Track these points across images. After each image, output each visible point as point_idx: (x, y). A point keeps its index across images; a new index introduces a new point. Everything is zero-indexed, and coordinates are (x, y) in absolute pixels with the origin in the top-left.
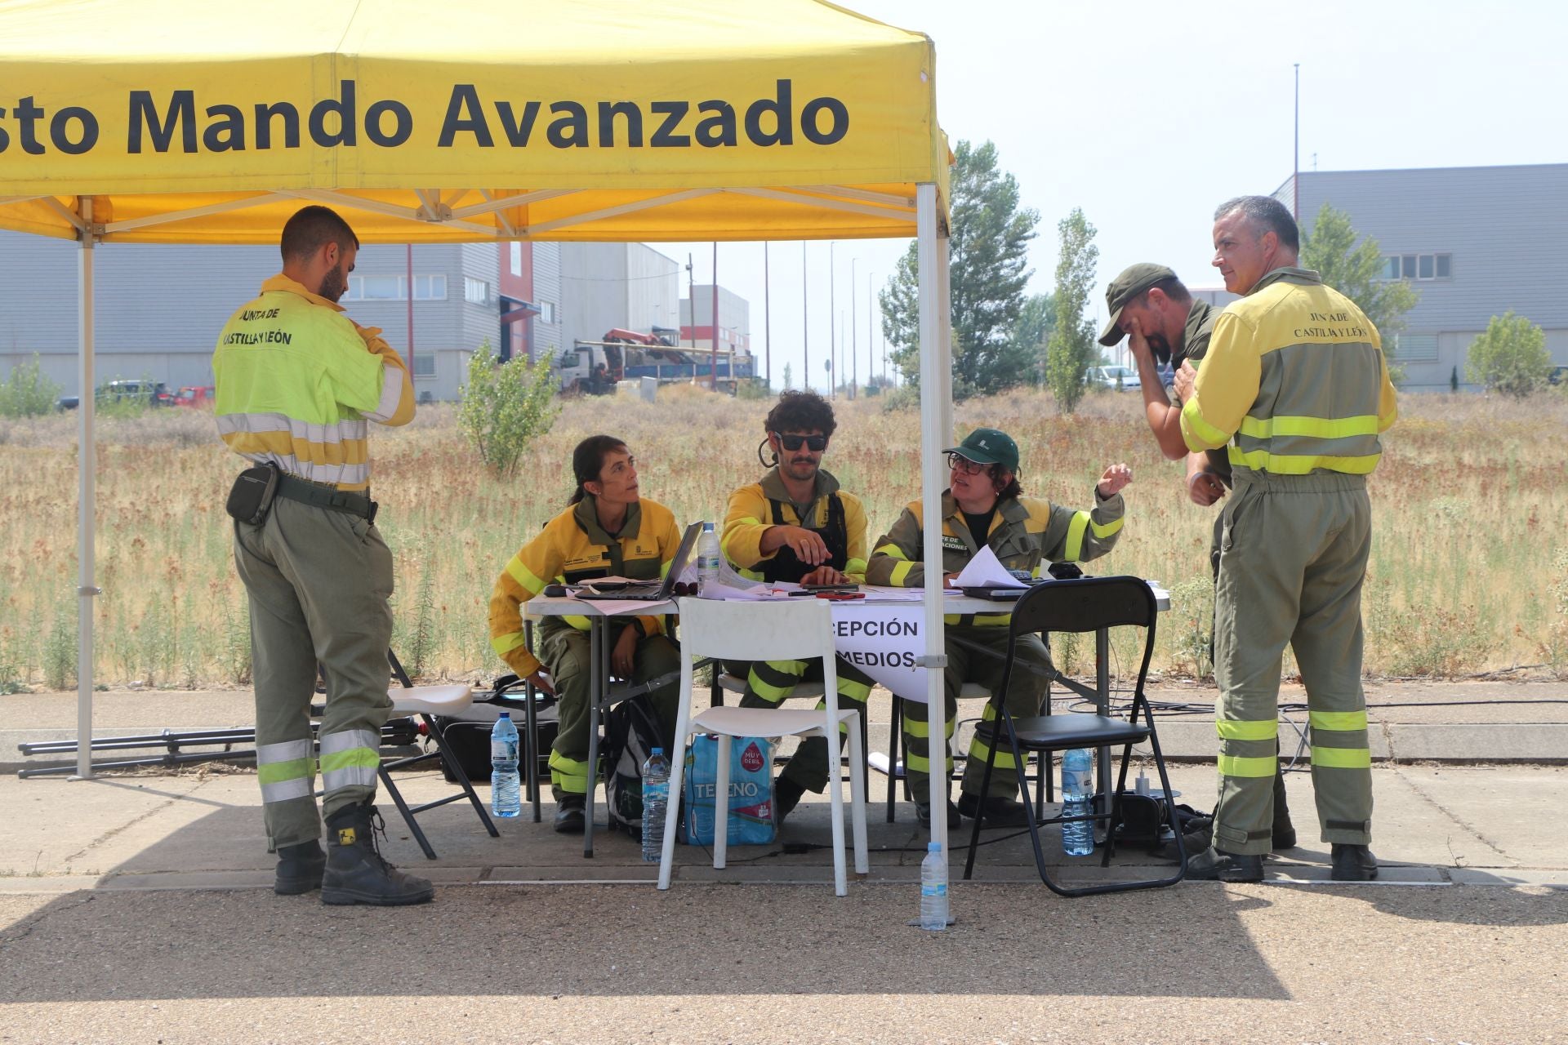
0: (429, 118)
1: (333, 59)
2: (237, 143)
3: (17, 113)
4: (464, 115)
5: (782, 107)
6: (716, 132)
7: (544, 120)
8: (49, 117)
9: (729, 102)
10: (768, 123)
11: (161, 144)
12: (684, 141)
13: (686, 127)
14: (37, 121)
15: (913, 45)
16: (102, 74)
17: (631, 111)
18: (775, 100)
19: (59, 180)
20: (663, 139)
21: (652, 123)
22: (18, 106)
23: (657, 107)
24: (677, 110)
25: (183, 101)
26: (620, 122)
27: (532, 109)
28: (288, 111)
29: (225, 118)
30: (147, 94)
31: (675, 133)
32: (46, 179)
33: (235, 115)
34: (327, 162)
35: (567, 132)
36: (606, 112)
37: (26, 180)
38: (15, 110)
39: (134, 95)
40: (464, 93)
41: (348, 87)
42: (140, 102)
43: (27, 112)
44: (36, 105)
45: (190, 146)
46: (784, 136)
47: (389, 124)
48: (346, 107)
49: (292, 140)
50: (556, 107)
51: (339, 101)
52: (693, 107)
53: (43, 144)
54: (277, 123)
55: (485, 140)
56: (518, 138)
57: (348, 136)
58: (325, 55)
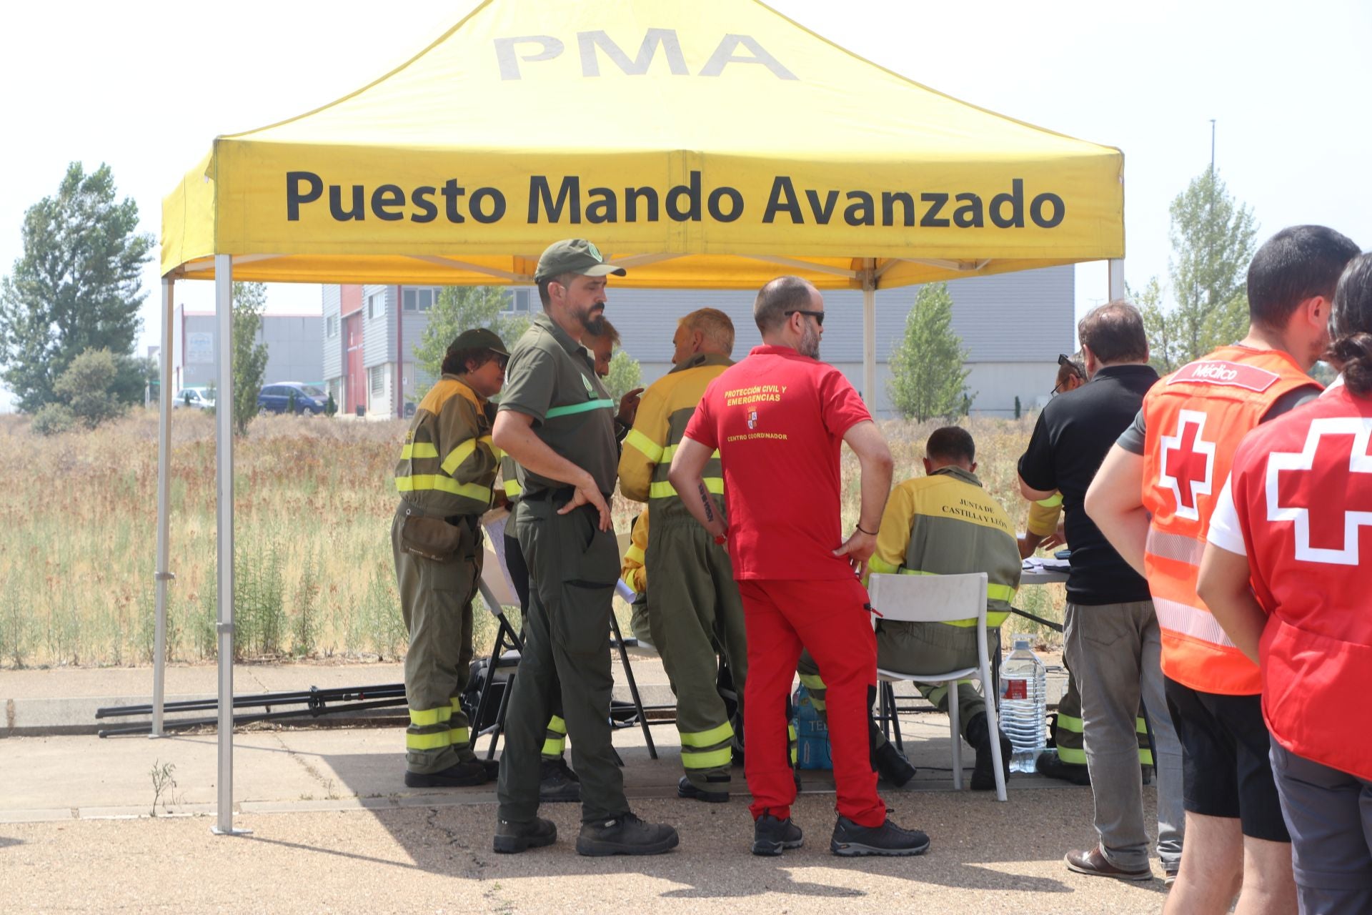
0: (756, 202)
1: (684, 155)
2: (611, 217)
3: (444, 191)
4: (783, 199)
5: (1017, 199)
6: (968, 216)
7: (842, 204)
8: (468, 194)
9: (978, 194)
10: (1006, 211)
11: (554, 216)
12: (945, 223)
13: (947, 212)
14: (459, 198)
15: (1111, 156)
16: (511, 162)
17: (906, 199)
18: (1011, 193)
19: (475, 243)
20: (929, 221)
21: (921, 209)
22: (445, 186)
23: (926, 197)
24: (940, 200)
25: (571, 184)
26: (898, 207)
27: (833, 196)
28: (650, 194)
29: (602, 198)
30: (543, 179)
31: (938, 217)
32: (466, 242)
33: (610, 195)
34: (679, 233)
35: (859, 214)
36: (888, 199)
37: (451, 243)
38: (443, 189)
39: (533, 178)
40: (782, 183)
41: (696, 177)
42: (538, 184)
43: (452, 190)
44: (459, 185)
45: (575, 219)
46: (1018, 221)
47: (726, 205)
48: (694, 192)
49: (653, 216)
50: (850, 195)
51: (689, 187)
52: (952, 197)
53: (463, 215)
54: (642, 203)
55: (797, 218)
56: (823, 218)
57: (695, 214)
58: (678, 152)
